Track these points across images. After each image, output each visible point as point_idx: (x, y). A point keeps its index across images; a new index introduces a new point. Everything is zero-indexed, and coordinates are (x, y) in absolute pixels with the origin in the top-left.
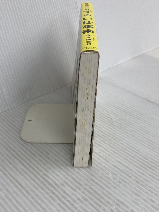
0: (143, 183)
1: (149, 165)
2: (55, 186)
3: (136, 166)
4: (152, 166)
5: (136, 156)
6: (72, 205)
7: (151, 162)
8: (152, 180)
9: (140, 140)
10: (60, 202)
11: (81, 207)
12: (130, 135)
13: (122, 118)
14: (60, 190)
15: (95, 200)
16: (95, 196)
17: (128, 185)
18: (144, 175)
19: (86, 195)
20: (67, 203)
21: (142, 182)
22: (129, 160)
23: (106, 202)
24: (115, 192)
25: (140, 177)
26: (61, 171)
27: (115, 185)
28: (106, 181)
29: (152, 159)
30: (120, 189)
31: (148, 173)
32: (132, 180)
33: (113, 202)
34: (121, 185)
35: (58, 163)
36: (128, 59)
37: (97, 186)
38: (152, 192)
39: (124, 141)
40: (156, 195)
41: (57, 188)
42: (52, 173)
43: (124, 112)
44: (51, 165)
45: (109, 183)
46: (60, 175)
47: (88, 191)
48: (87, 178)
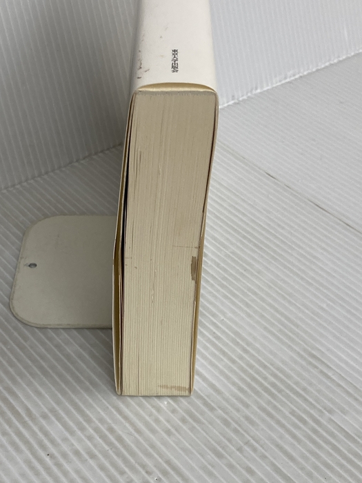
0: (240, 426)
1: (266, 384)
2: (27, 419)
3: (234, 384)
4: (274, 385)
5: (241, 358)
6: (58, 465)
7: (275, 376)
8: (263, 420)
9: (262, 316)
10: (31, 456)
11: (78, 472)
12: (242, 301)
13: (233, 253)
14: (35, 429)
15: (115, 457)
16: (116, 448)
17: (200, 430)
18: (247, 406)
19: (95, 446)
20: (47, 459)
21: (237, 423)
22: (221, 367)
23: (138, 464)
24: (165, 444)
25: (235, 413)
26: (47, 382)
27: (170, 427)
28: (151, 415)
29: (278, 369)
30: (180, 437)
31: (257, 403)
32: (214, 418)
33: (155, 466)
34: (184, 427)
35: (43, 364)
36: (297, 76)
37: (127, 425)
38: (255, 450)
39: (222, 318)
40: (264, 457)
41: (30, 423)
42: (25, 386)
43: (244, 237)
44: (27, 367)
45: (157, 421)
46: (43, 392)
47: (103, 437)
48: (108, 405)
